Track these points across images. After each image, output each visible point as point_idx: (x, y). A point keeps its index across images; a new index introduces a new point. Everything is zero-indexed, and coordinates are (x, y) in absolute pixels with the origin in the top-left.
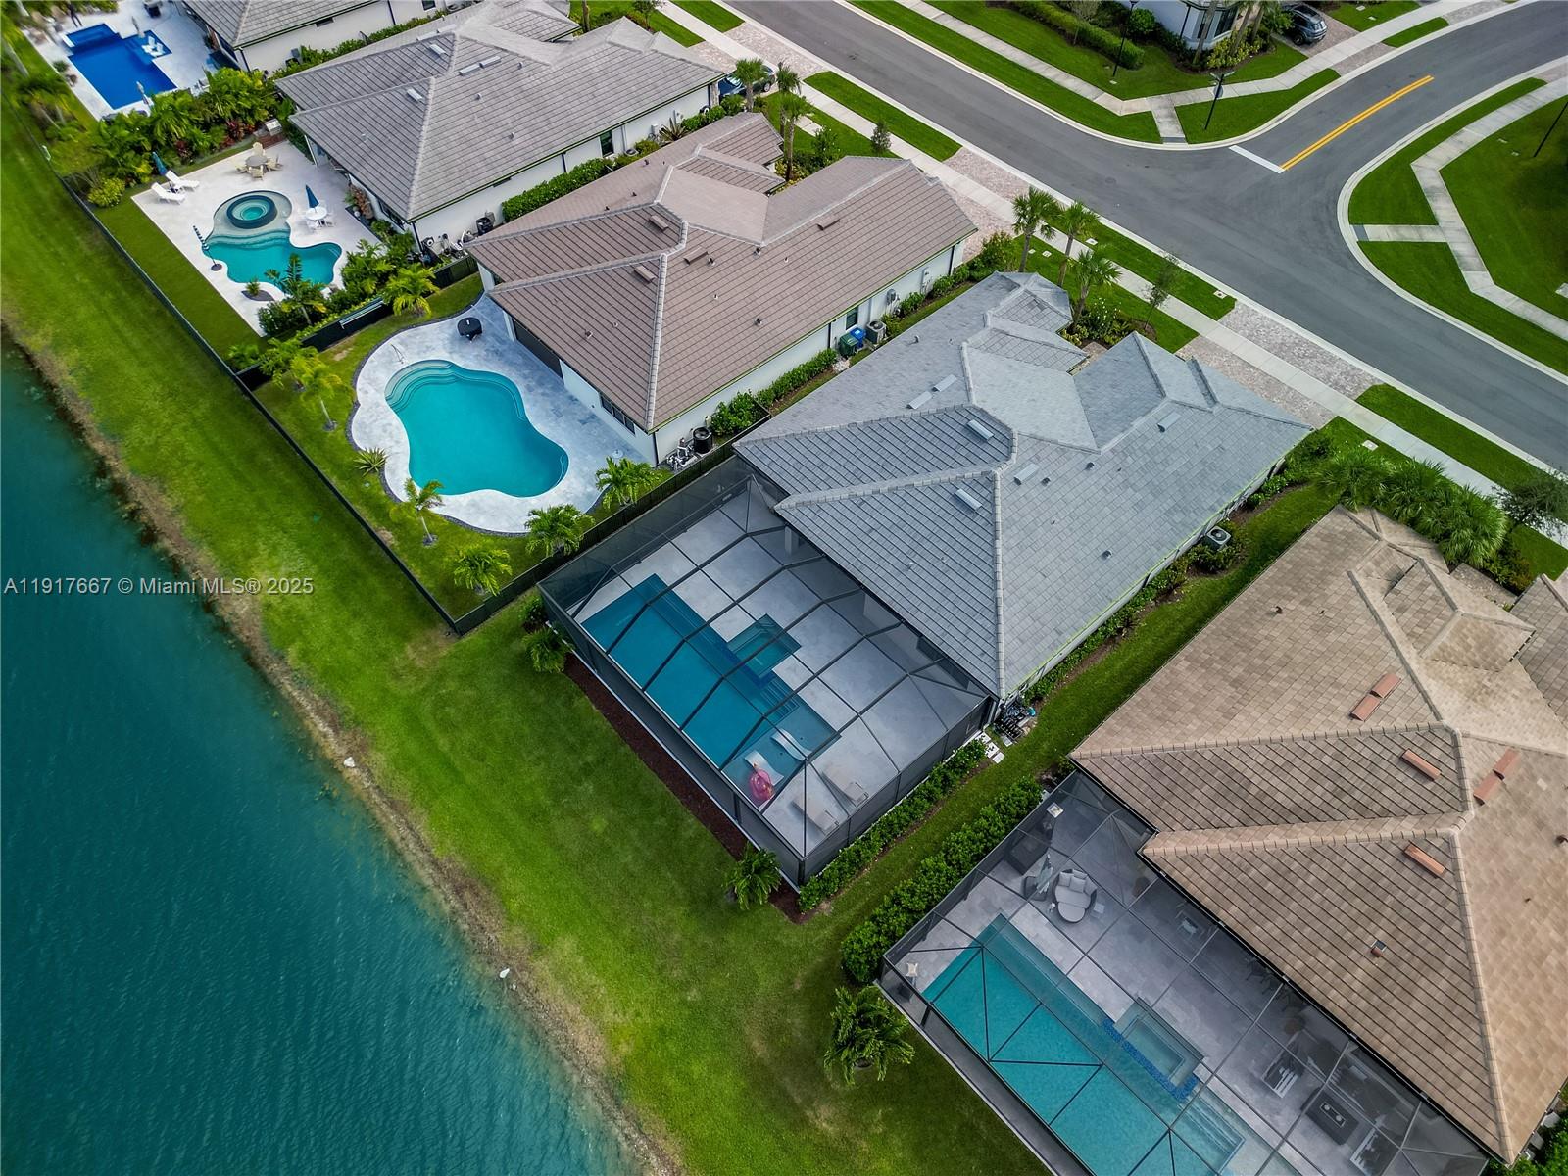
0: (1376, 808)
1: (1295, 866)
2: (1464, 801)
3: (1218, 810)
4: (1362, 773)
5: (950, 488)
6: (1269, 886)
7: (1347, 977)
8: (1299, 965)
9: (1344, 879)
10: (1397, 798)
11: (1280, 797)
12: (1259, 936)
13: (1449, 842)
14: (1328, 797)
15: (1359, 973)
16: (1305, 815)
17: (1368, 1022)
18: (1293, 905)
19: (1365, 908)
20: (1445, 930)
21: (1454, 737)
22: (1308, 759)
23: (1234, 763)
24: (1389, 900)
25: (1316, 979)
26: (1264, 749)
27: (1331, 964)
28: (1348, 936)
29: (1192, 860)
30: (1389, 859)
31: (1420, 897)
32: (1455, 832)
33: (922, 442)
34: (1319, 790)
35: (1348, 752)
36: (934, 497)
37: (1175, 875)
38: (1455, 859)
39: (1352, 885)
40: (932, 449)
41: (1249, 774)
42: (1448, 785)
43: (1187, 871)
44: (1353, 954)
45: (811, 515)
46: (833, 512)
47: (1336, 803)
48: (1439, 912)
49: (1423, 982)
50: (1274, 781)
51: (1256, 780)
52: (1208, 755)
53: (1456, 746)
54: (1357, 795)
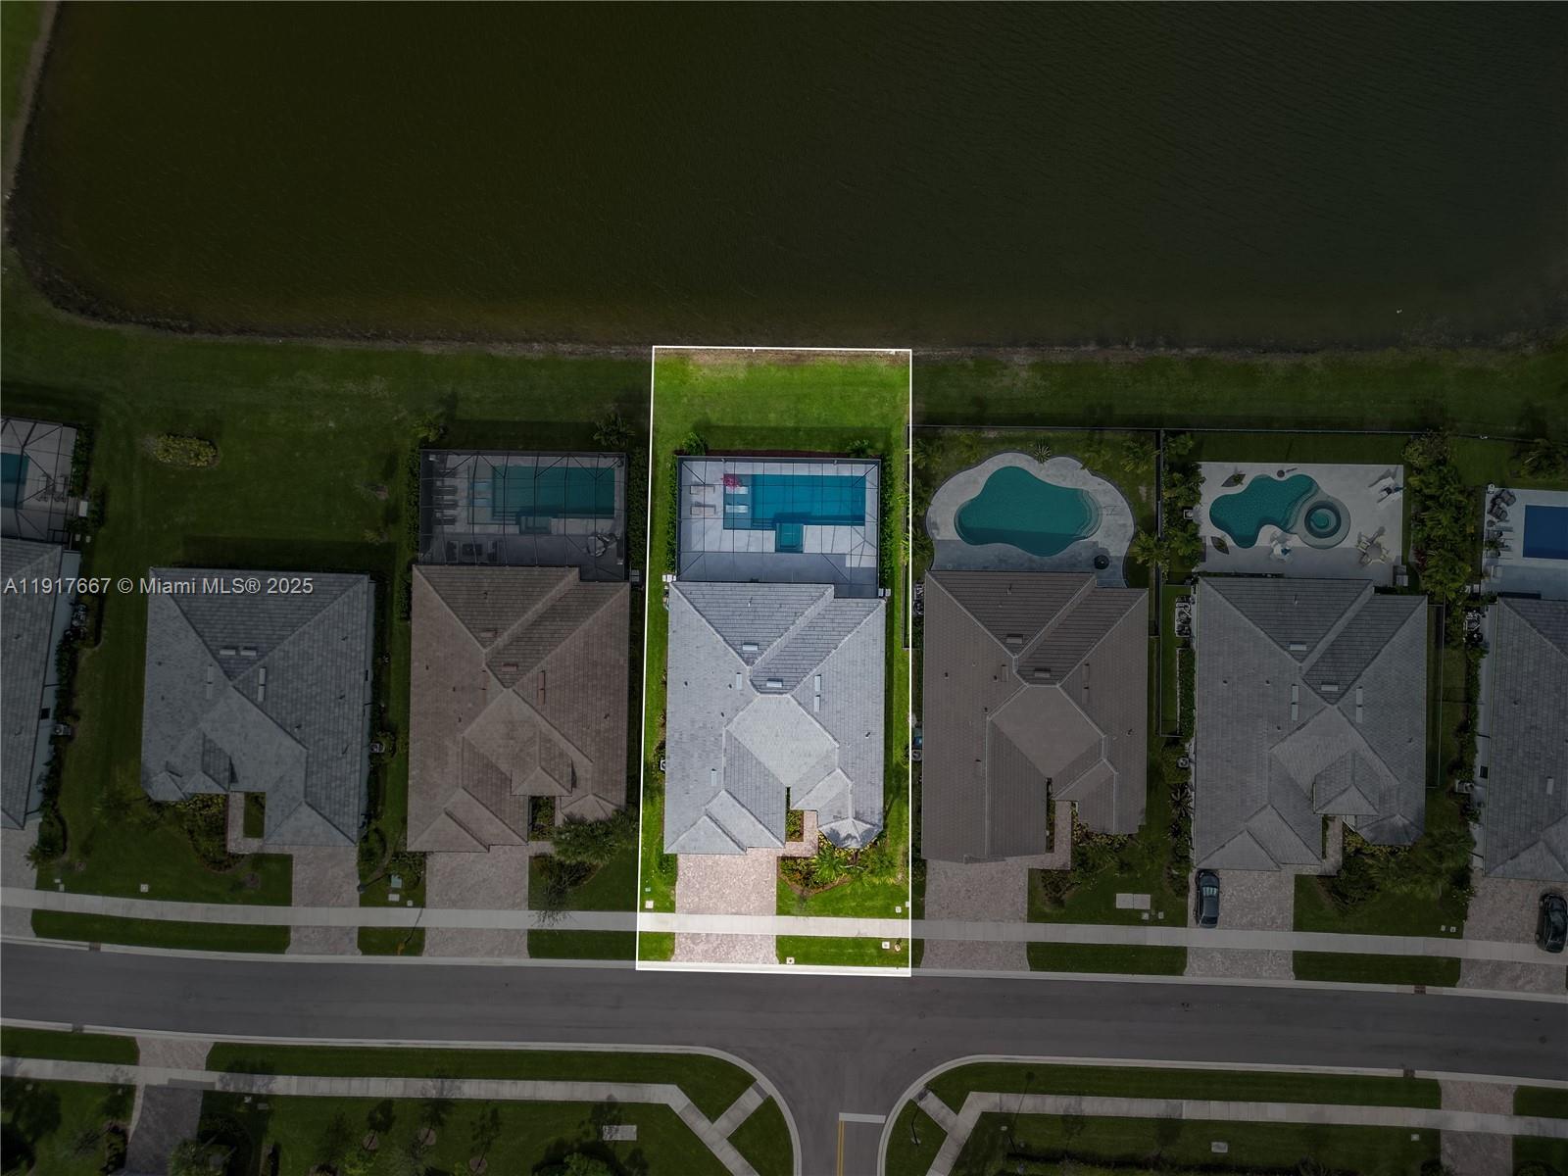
0: (515, 643)
1: (526, 602)
2: (489, 667)
3: (565, 603)
4: (527, 651)
5: (762, 647)
6: (530, 589)
7: (489, 581)
8: (506, 573)
9: (509, 610)
10: (510, 652)
11: (548, 623)
12: (523, 572)
13: (484, 647)
14: (532, 635)
15: (486, 585)
16: (536, 624)
17: (475, 572)
18: (520, 589)
19: (497, 605)
20: (469, 618)
21: (505, 687)
22: (547, 644)
23: (571, 624)
24: (491, 613)
25: (498, 573)
26: (565, 636)
27: (496, 581)
28: (496, 593)
29: (561, 578)
30: (499, 626)
31: (482, 622)
32: (484, 651)
33: (796, 662)
34: (537, 635)
35: (537, 656)
36: (767, 639)
37: (562, 569)
38: (479, 641)
39: (506, 610)
40: (789, 662)
41: (564, 623)
42: (497, 668)
43: (559, 574)
44: (491, 589)
45: (813, 594)
46: (805, 602)
47: (528, 636)
48: (474, 622)
49: (465, 596)
50: (553, 628)
51: (559, 623)
52: (582, 619)
53: (502, 683)
54: (523, 643)
